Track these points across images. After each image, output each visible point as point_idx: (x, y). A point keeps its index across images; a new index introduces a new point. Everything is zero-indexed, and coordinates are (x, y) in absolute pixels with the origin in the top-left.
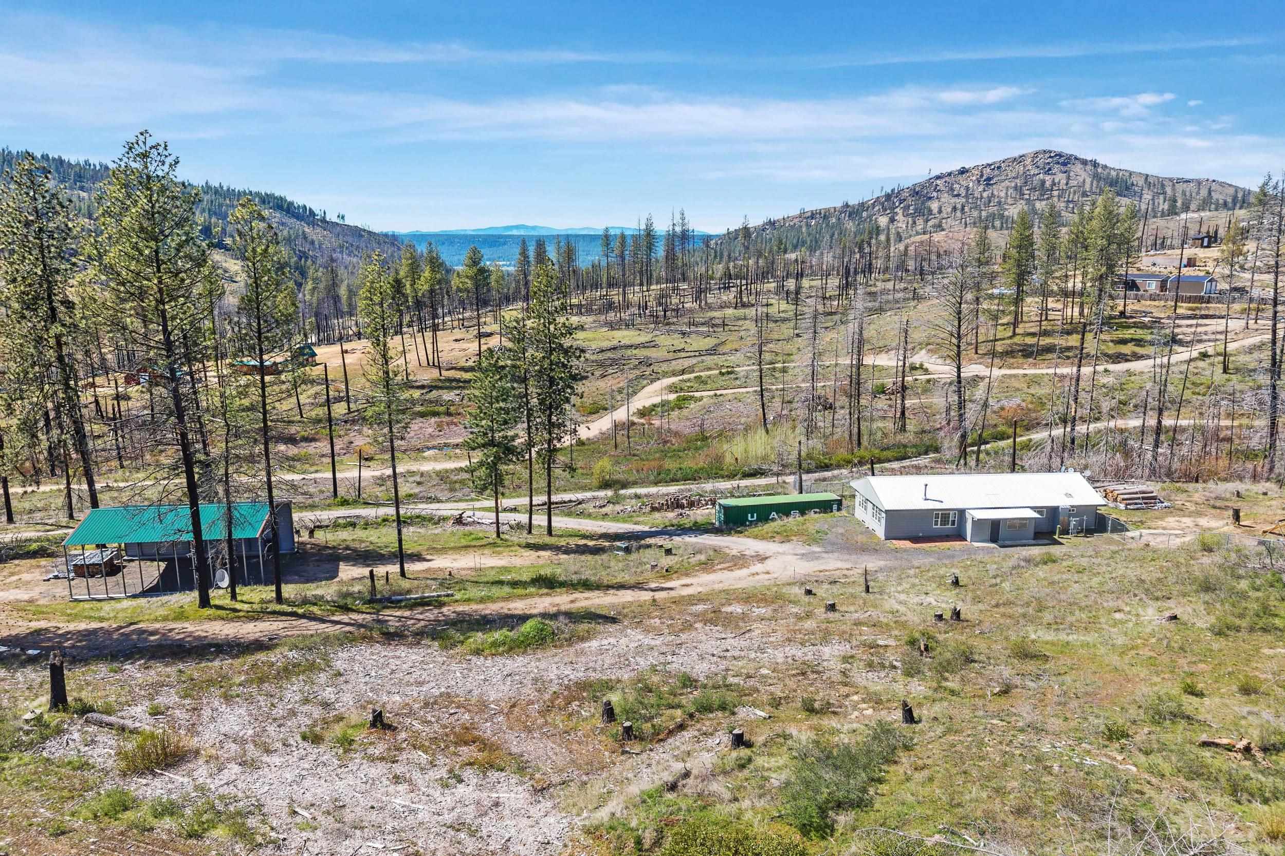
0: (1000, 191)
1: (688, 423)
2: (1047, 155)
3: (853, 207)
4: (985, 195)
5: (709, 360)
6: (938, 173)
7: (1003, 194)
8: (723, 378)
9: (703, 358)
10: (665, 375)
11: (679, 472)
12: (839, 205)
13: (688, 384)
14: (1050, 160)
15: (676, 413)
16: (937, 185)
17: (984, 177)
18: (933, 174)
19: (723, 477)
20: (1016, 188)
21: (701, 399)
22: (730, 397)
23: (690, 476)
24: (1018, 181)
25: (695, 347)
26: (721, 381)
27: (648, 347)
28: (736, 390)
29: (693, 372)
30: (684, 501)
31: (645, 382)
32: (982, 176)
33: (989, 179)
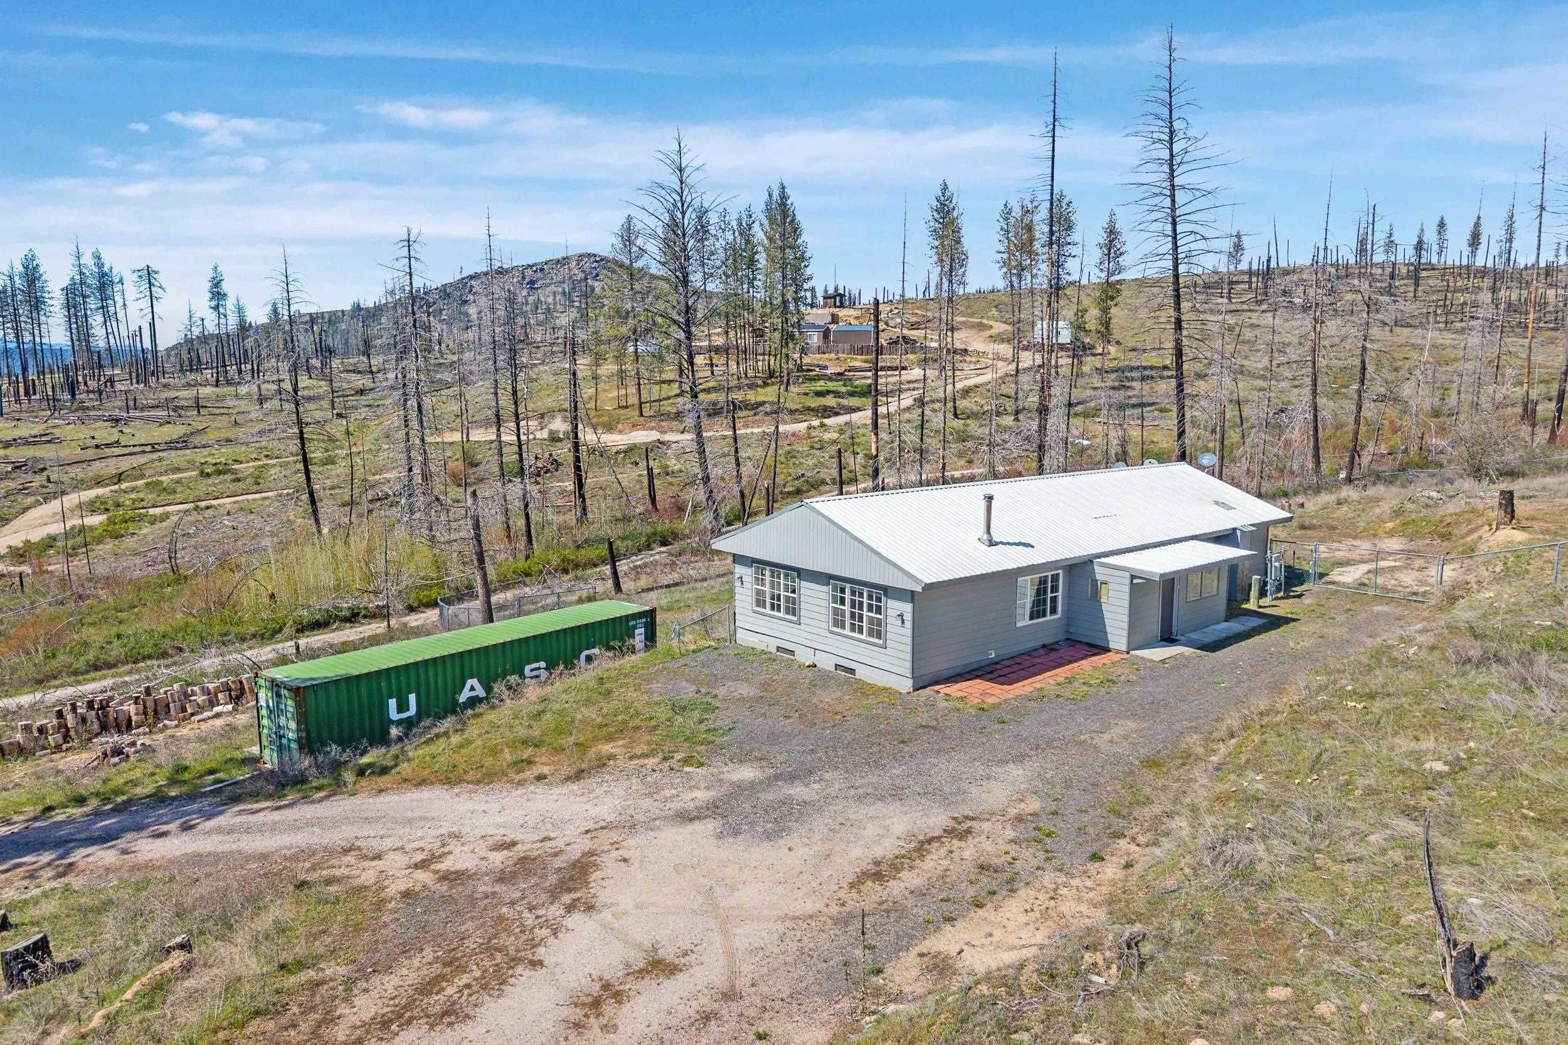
0: (547, 296)
1: (139, 561)
2: (592, 259)
3: (367, 310)
4: (531, 299)
5: (174, 457)
6: (471, 272)
7: (550, 300)
8: (210, 481)
9: (161, 454)
10: (79, 485)
11: (116, 643)
12: (348, 307)
13: (133, 496)
14: (595, 265)
15: (108, 546)
16: (472, 286)
17: (527, 280)
18: (465, 274)
19: (243, 640)
20: (564, 293)
21: (165, 517)
22: (229, 507)
23: (146, 651)
24: (565, 286)
25: (142, 437)
26: (203, 486)
27: (35, 443)
28: (238, 498)
29: (142, 476)
30: (131, 708)
31: (30, 500)
32: (524, 278)
33: (532, 282)
